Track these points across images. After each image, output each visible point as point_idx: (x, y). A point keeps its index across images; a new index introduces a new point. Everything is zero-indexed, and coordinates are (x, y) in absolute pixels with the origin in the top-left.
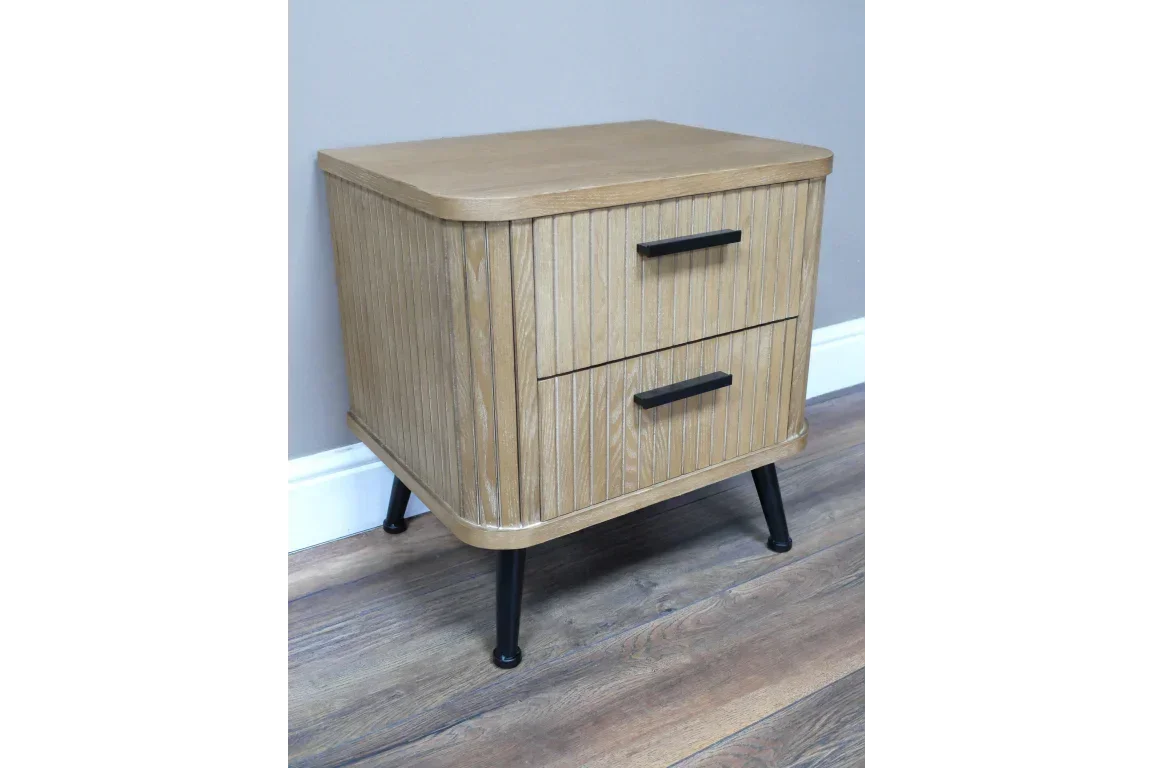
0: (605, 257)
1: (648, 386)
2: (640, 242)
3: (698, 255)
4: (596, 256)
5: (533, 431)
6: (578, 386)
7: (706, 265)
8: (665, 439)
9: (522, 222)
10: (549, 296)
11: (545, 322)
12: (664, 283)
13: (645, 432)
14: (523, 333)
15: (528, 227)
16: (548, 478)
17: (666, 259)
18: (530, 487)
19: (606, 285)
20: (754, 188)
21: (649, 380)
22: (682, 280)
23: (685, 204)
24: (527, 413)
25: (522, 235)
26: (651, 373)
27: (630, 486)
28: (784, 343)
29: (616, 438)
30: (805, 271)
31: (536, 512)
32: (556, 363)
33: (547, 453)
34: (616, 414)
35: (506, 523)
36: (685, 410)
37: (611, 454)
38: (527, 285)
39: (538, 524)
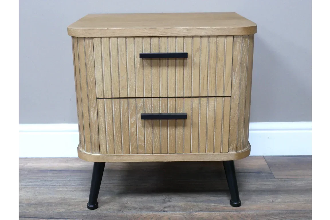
0: (125, 57)
1: (148, 112)
2: (141, 52)
3: (171, 61)
4: (121, 55)
5: (95, 117)
6: (115, 105)
7: (176, 66)
8: (158, 136)
9: (89, 38)
10: (100, 67)
11: (99, 76)
12: (155, 71)
13: (148, 130)
14: (91, 79)
15: (91, 41)
16: (102, 137)
17: (155, 61)
18: (95, 139)
19: (126, 67)
20: (201, 37)
21: (149, 109)
22: (163, 71)
23: (164, 40)
24: (92, 110)
25: (89, 44)
26: (149, 106)
27: (142, 151)
28: (224, 108)
29: (133, 129)
30: (234, 77)
31: (98, 150)
32: (104, 94)
33: (101, 127)
34: (133, 120)
35: (87, 151)
36: (167, 126)
37: (131, 136)
38: (91, 62)
39: (99, 154)
